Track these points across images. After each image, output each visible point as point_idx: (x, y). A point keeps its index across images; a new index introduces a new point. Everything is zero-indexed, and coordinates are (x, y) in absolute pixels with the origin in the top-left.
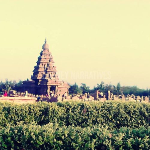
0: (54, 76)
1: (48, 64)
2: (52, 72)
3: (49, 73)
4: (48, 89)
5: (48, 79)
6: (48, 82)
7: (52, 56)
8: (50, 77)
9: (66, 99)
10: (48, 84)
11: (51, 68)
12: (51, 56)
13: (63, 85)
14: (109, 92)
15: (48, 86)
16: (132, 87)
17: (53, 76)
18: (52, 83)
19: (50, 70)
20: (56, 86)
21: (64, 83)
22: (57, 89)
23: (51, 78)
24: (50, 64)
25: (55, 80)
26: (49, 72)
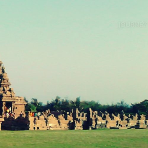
0: (10, 90)
1: (2, 75)
2: (7, 86)
3: (3, 87)
4: (3, 106)
5: (2, 94)
6: (3, 98)
7: (4, 66)
8: (5, 91)
9: (38, 119)
10: (2, 100)
11: (5, 81)
12: (2, 66)
13: (19, 101)
14: (90, 109)
15: (3, 102)
16: (90, 102)
17: (8, 90)
18: (7, 99)
19: (4, 83)
20: (13, 103)
21: (21, 98)
22: (14, 106)
23: (6, 93)
24: (4, 76)
25: (11, 94)
26: (3, 85)
